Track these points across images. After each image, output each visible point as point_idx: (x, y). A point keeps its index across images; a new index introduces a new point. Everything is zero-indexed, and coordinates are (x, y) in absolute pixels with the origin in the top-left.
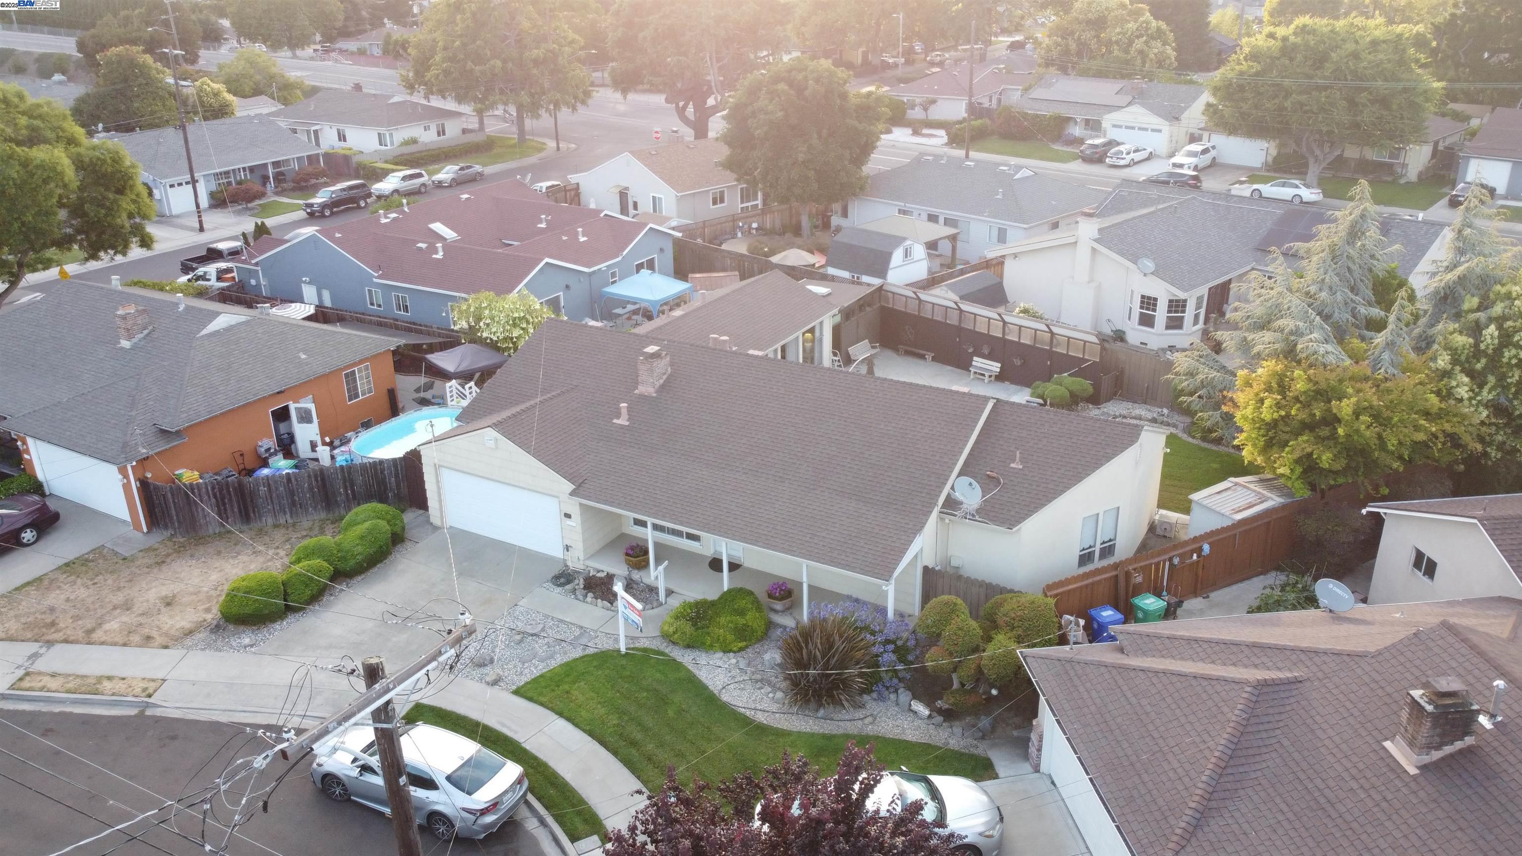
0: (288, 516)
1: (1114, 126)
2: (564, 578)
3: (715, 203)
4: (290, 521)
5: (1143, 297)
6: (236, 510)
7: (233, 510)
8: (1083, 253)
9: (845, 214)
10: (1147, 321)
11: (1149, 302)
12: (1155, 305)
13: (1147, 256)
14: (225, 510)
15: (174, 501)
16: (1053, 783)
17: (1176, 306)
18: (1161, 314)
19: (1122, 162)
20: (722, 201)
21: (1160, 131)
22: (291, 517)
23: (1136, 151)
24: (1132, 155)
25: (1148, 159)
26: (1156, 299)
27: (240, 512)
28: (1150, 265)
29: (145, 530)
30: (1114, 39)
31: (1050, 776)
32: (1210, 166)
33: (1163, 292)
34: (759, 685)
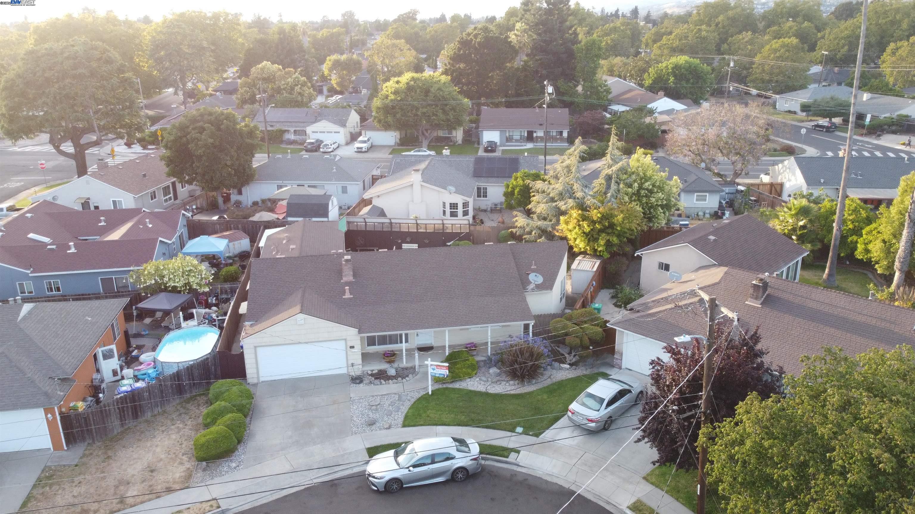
0: (159, 408)
1: (313, 132)
2: (357, 380)
3: (152, 199)
4: (160, 411)
5: (450, 204)
6: (130, 413)
7: (128, 414)
8: (417, 188)
9: (240, 193)
10: (454, 214)
11: (454, 206)
12: (457, 206)
13: (451, 185)
14: (124, 415)
15: (94, 419)
16: (630, 370)
17: (465, 205)
18: (460, 210)
19: (330, 150)
20: (155, 198)
21: (339, 132)
22: (161, 408)
23: (334, 143)
24: (333, 146)
25: (338, 147)
26: (457, 204)
27: (133, 414)
28: (453, 189)
29: (65, 448)
30: (282, 87)
31: (627, 369)
32: (371, 147)
33: (459, 199)
34: (498, 383)
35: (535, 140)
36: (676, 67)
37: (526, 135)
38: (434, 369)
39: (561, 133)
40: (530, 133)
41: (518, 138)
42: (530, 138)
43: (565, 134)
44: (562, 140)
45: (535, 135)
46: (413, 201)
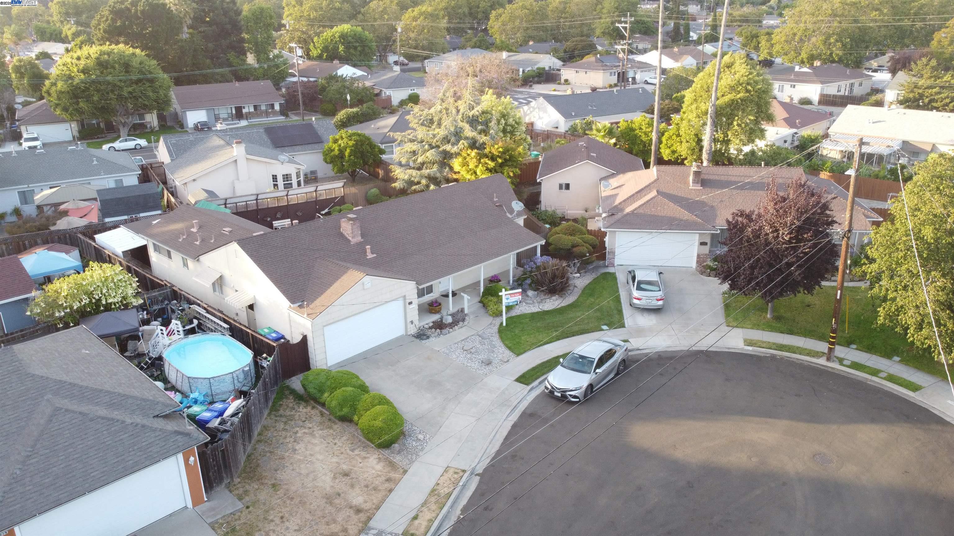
2: (421, 335)
5: (283, 175)
8: (242, 163)
11: (287, 177)
16: (621, 265)
17: (298, 174)
18: (295, 181)
26: (290, 175)
28: (284, 158)
29: (206, 499)
31: (618, 265)
33: (292, 169)
34: (544, 301)
35: (245, 116)
36: (343, 36)
37: (234, 112)
38: (507, 299)
39: (272, 106)
40: (239, 110)
41: (226, 116)
42: (239, 114)
43: (277, 107)
44: (275, 113)
45: (244, 111)
46: (238, 179)
